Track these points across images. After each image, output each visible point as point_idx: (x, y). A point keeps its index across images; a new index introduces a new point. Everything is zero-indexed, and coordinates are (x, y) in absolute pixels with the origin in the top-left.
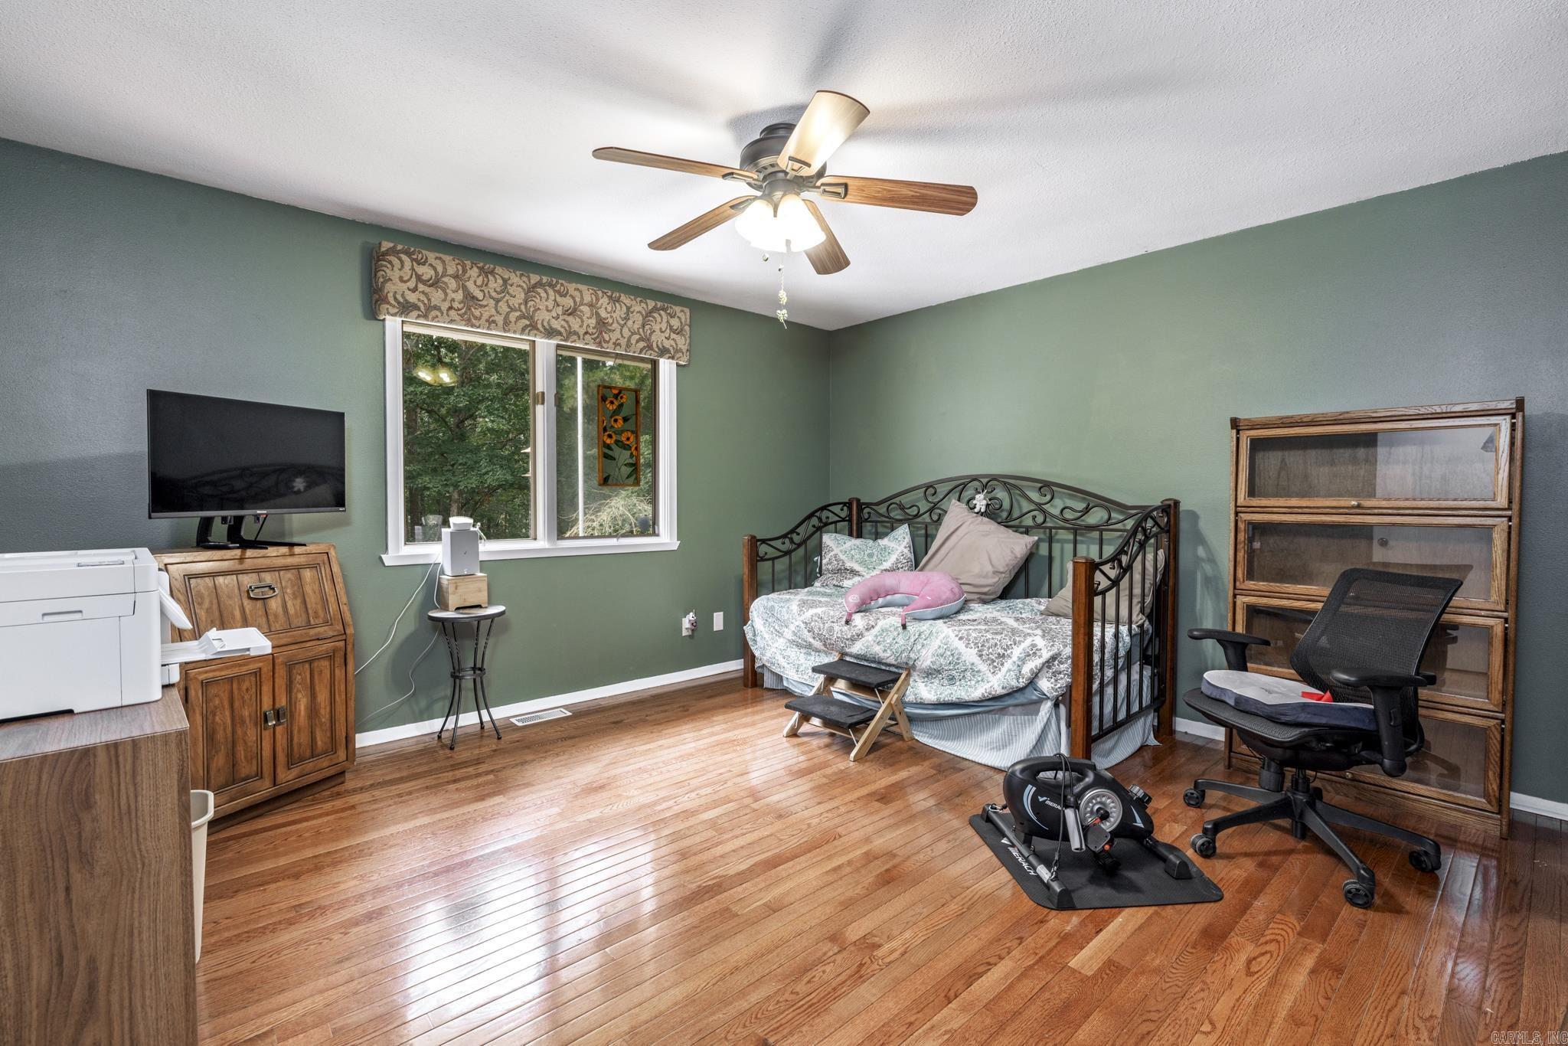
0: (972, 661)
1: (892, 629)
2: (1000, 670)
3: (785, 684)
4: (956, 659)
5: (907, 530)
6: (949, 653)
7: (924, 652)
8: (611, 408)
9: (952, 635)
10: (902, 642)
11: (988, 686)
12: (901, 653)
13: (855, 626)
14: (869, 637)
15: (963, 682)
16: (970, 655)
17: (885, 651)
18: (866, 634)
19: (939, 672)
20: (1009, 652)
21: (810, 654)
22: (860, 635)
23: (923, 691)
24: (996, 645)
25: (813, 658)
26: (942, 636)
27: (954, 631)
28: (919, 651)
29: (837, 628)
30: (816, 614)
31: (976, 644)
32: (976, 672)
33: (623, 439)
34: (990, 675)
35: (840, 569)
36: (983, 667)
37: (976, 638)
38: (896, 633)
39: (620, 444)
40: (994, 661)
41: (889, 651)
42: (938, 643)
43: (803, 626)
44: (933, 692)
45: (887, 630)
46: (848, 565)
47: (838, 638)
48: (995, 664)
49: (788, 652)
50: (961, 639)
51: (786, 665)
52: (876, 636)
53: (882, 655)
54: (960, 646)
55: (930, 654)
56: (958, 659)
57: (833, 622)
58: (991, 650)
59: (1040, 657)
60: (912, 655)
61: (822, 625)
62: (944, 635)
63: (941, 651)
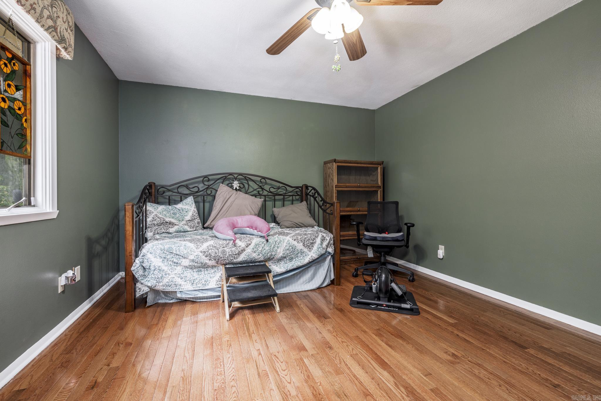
0: (300, 248)
1: (261, 243)
2: (312, 249)
3: (179, 295)
4: (294, 248)
5: (193, 199)
6: (291, 248)
7: (279, 250)
8: (5, 70)
9: (291, 239)
10: (267, 248)
11: (309, 257)
12: (268, 254)
13: (240, 246)
14: (249, 250)
15: (296, 258)
16: (300, 246)
17: (259, 255)
18: (246, 249)
19: (285, 257)
20: (315, 241)
21: (201, 271)
22: (243, 250)
23: (277, 268)
24: (309, 239)
25: (203, 273)
26: (286, 241)
27: (290, 237)
28: (276, 251)
29: (227, 250)
30: (210, 246)
31: (301, 241)
32: (302, 252)
33: (16, 108)
34: (308, 252)
35: (163, 223)
36: (305, 250)
37: (301, 238)
38: (263, 245)
39: (12, 111)
40: (309, 246)
41: (260, 255)
42: (285, 244)
43: (201, 254)
44: (282, 268)
45: (258, 244)
46: (168, 220)
47: (229, 255)
48: (310, 247)
49: (186, 274)
50: (295, 240)
51: (183, 283)
52: (253, 249)
53: (257, 257)
54: (295, 243)
55: (282, 250)
56: (295, 249)
57: (224, 247)
58: (308, 242)
59: (327, 240)
60: (273, 253)
61: (217, 251)
62: (287, 240)
63: (287, 248)
